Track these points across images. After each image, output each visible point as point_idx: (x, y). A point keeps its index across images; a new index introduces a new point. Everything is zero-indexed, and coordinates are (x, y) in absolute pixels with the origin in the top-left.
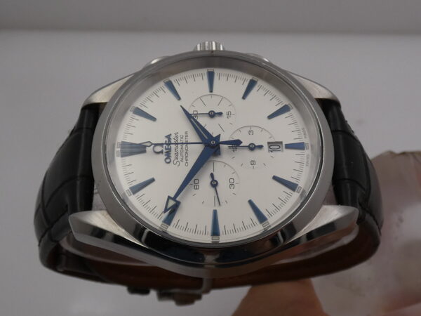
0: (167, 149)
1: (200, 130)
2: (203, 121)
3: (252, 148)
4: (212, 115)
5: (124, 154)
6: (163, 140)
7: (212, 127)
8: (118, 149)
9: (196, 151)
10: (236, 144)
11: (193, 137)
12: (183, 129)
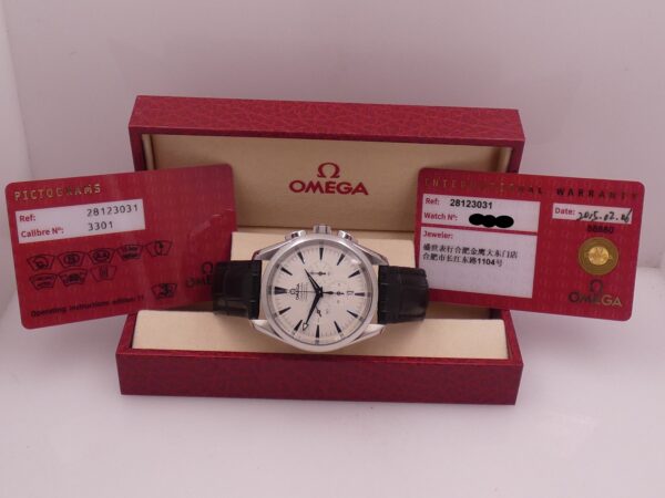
0: (297, 292)
1: (314, 283)
2: (315, 277)
3: (339, 293)
4: (320, 274)
5: (276, 293)
6: (295, 287)
7: (320, 281)
8: (273, 290)
9: (312, 297)
10: (331, 293)
11: (311, 288)
12: (306, 280)
